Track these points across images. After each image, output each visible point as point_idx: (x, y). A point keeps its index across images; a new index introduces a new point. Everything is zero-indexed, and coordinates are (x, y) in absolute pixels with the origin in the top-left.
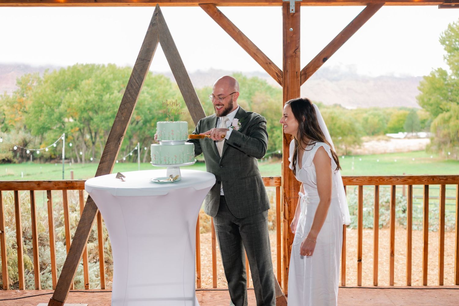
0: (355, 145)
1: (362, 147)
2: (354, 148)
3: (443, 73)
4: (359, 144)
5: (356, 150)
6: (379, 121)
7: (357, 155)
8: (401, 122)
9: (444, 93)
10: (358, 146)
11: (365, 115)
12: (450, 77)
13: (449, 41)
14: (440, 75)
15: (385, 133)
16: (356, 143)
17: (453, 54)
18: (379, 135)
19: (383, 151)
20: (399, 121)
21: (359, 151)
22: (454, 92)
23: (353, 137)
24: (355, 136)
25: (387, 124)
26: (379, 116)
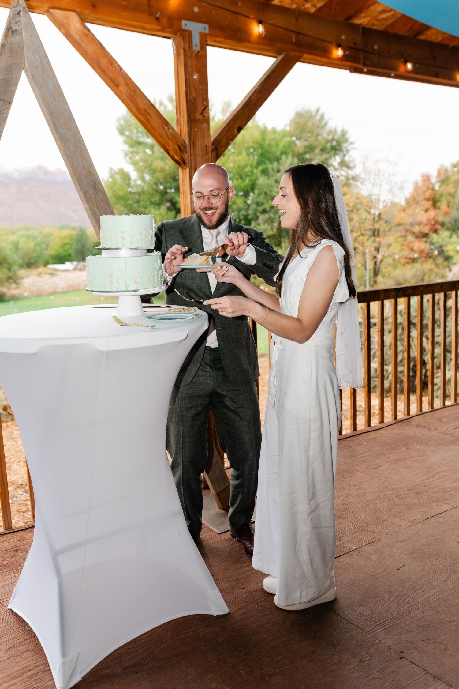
0: (10, 283)
1: (21, 286)
2: (9, 289)
3: (126, 177)
4: (15, 282)
5: (11, 290)
6: (35, 245)
7: (14, 298)
8: (67, 247)
9: (129, 205)
10: (14, 286)
11: (13, 238)
12: (135, 181)
13: (129, 131)
14: (121, 178)
15: (46, 264)
16: (11, 281)
17: (135, 149)
18: (38, 267)
19: (52, 290)
20: (63, 246)
21: (16, 292)
22: (142, 203)
23: (5, 270)
24: (9, 269)
25: (47, 250)
26: (35, 238)
